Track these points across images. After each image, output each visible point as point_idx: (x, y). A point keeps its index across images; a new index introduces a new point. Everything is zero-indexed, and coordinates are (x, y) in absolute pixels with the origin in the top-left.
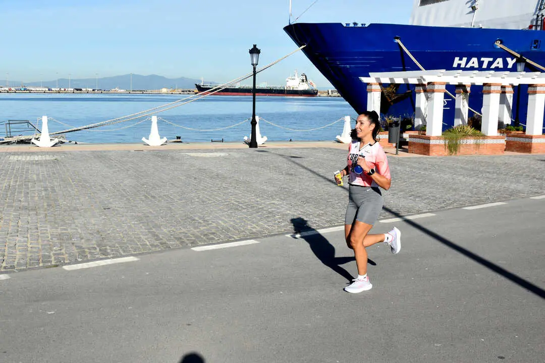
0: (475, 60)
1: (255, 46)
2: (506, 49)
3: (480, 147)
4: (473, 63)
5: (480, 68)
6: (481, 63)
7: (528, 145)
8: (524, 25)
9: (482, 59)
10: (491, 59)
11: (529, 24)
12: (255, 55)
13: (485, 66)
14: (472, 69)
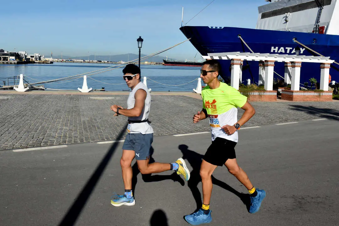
0: (282, 48)
1: (140, 37)
2: (299, 43)
3: (262, 97)
4: (282, 50)
5: (286, 53)
6: (286, 50)
7: (291, 96)
8: (310, 31)
9: (286, 48)
10: (291, 48)
11: (312, 30)
12: (140, 43)
13: (288, 52)
14: (281, 53)
